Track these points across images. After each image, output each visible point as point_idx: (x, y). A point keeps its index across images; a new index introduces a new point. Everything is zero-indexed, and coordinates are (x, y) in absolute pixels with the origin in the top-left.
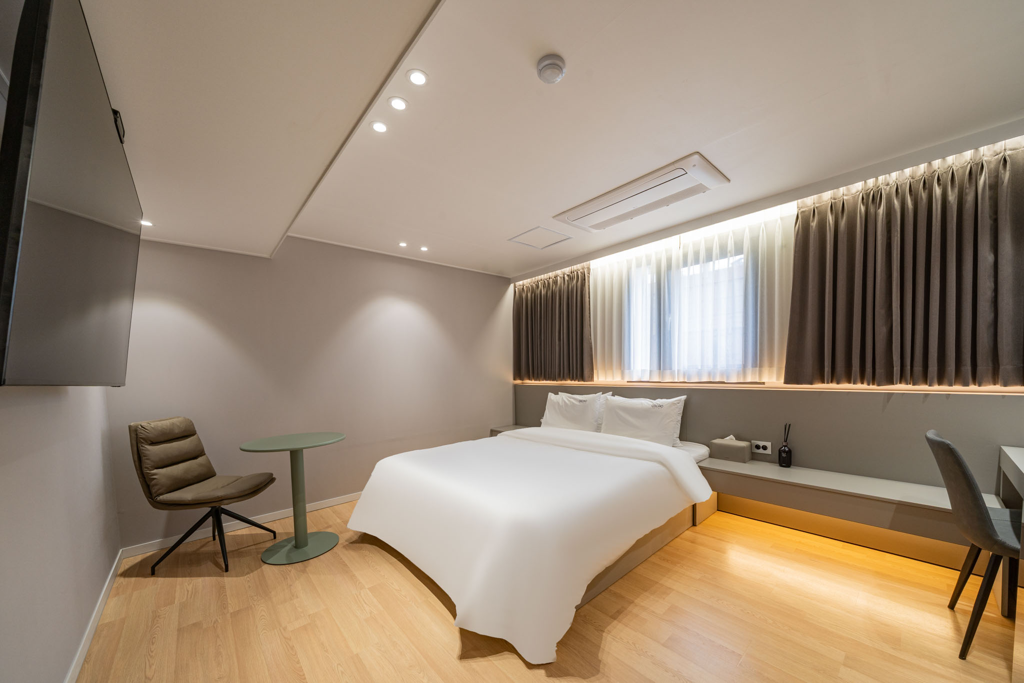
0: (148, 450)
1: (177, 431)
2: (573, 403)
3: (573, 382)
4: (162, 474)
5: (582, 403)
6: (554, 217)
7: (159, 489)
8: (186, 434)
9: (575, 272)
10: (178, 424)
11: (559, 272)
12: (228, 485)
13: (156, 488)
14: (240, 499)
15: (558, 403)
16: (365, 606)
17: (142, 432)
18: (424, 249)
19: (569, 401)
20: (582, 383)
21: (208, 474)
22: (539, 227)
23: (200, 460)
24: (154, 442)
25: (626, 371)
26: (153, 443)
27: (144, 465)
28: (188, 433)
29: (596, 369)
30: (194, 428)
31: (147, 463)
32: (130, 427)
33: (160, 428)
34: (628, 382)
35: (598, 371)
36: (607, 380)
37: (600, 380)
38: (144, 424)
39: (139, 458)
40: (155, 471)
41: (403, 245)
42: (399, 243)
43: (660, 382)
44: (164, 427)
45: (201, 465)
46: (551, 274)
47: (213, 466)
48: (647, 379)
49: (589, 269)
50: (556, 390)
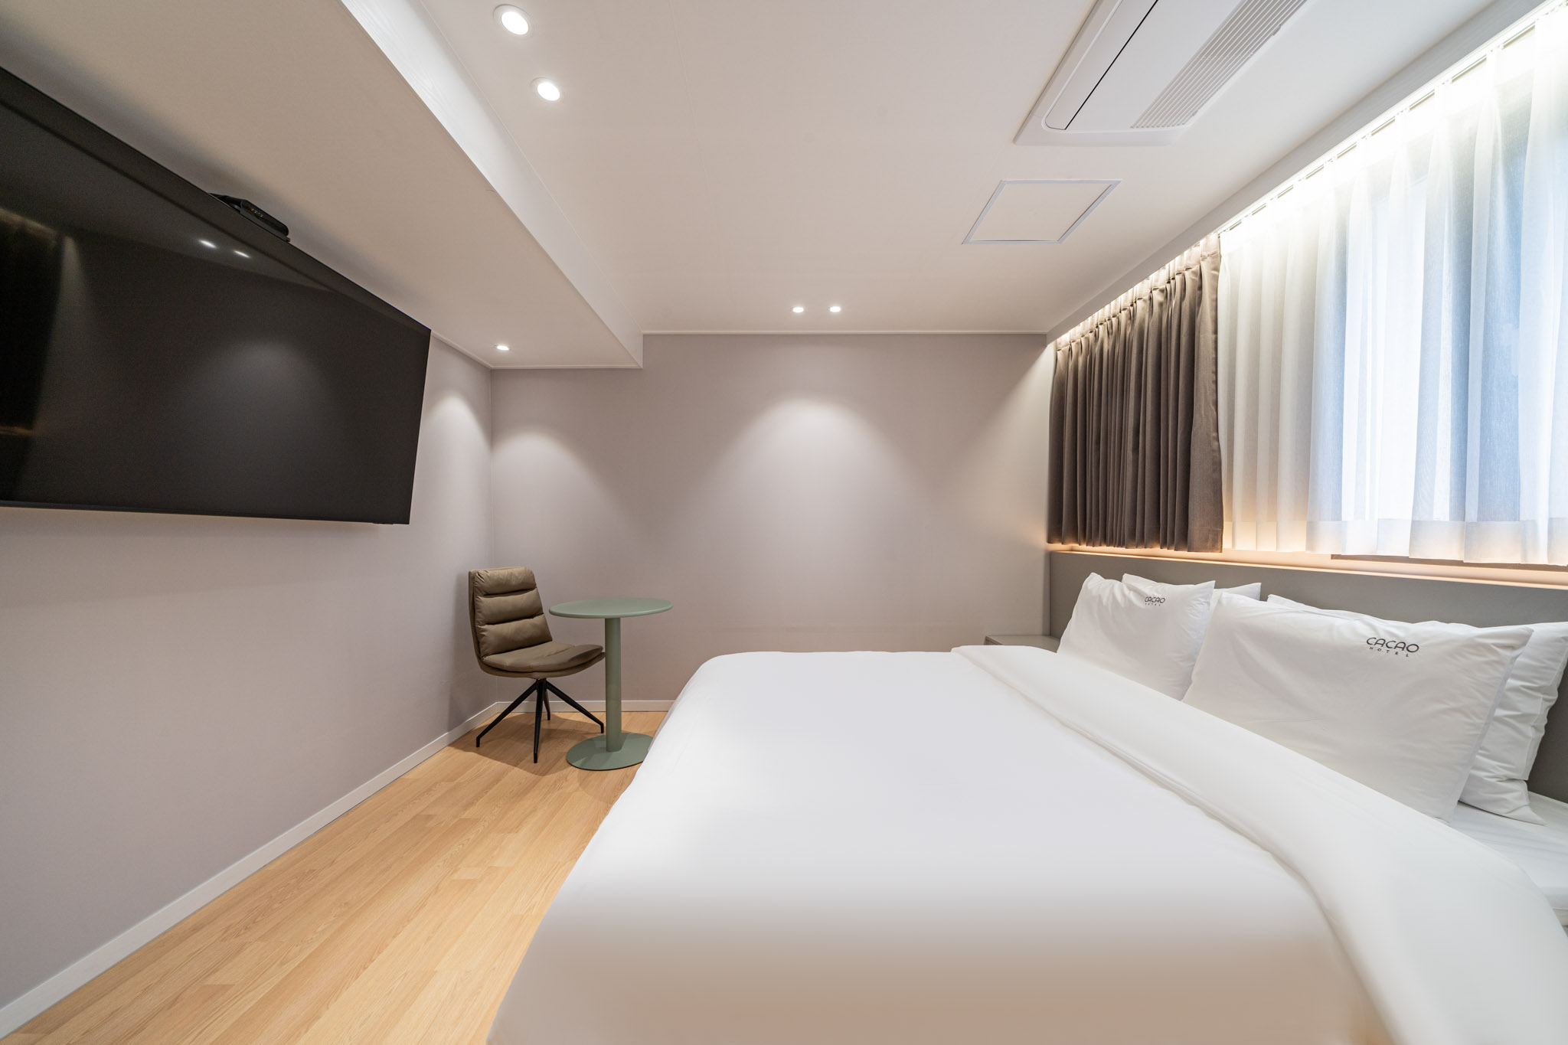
0: (481, 602)
1: (514, 583)
2: (1130, 602)
3: (1165, 551)
4: (492, 631)
5: (1150, 606)
6: (1015, 140)
7: (486, 648)
8: (522, 587)
9: (1177, 277)
10: (517, 575)
11: (1141, 289)
12: (556, 653)
13: (484, 646)
14: (564, 673)
15: (1100, 597)
16: (543, 890)
17: (478, 580)
18: (835, 309)
19: (1124, 595)
20: (1184, 553)
21: (542, 638)
22: (1001, 184)
23: (537, 620)
24: (488, 592)
25: (1326, 526)
26: (488, 595)
27: (477, 619)
28: (526, 586)
29: (1231, 519)
30: (534, 580)
31: (480, 617)
32: (470, 573)
33: (495, 578)
34: (1334, 557)
35: (1234, 525)
36: (1261, 549)
37: (1238, 548)
38: (482, 572)
39: (474, 608)
40: (486, 627)
41: (798, 310)
42: (792, 308)
43: (1460, 563)
44: (501, 577)
45: (534, 626)
46: (1123, 300)
47: (550, 629)
48: (1403, 551)
49: (1216, 257)
50: (1113, 570)
